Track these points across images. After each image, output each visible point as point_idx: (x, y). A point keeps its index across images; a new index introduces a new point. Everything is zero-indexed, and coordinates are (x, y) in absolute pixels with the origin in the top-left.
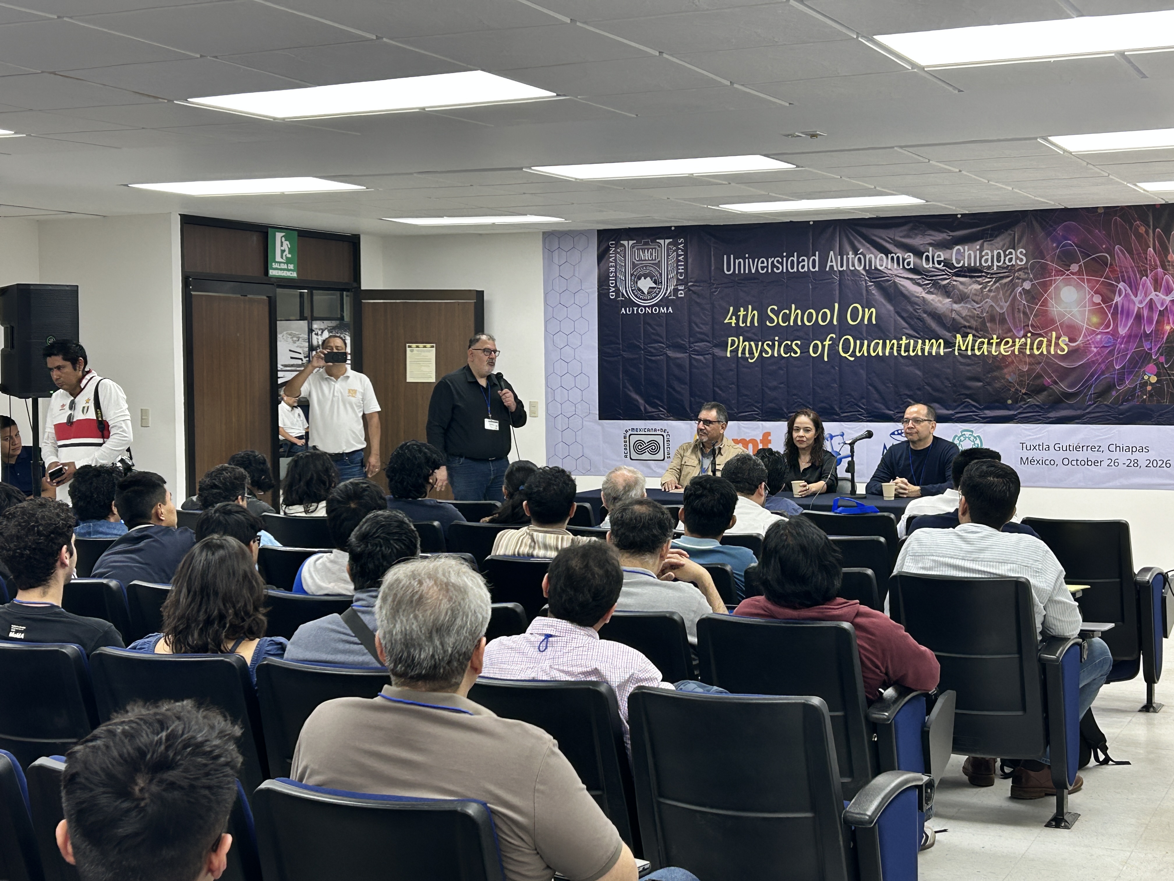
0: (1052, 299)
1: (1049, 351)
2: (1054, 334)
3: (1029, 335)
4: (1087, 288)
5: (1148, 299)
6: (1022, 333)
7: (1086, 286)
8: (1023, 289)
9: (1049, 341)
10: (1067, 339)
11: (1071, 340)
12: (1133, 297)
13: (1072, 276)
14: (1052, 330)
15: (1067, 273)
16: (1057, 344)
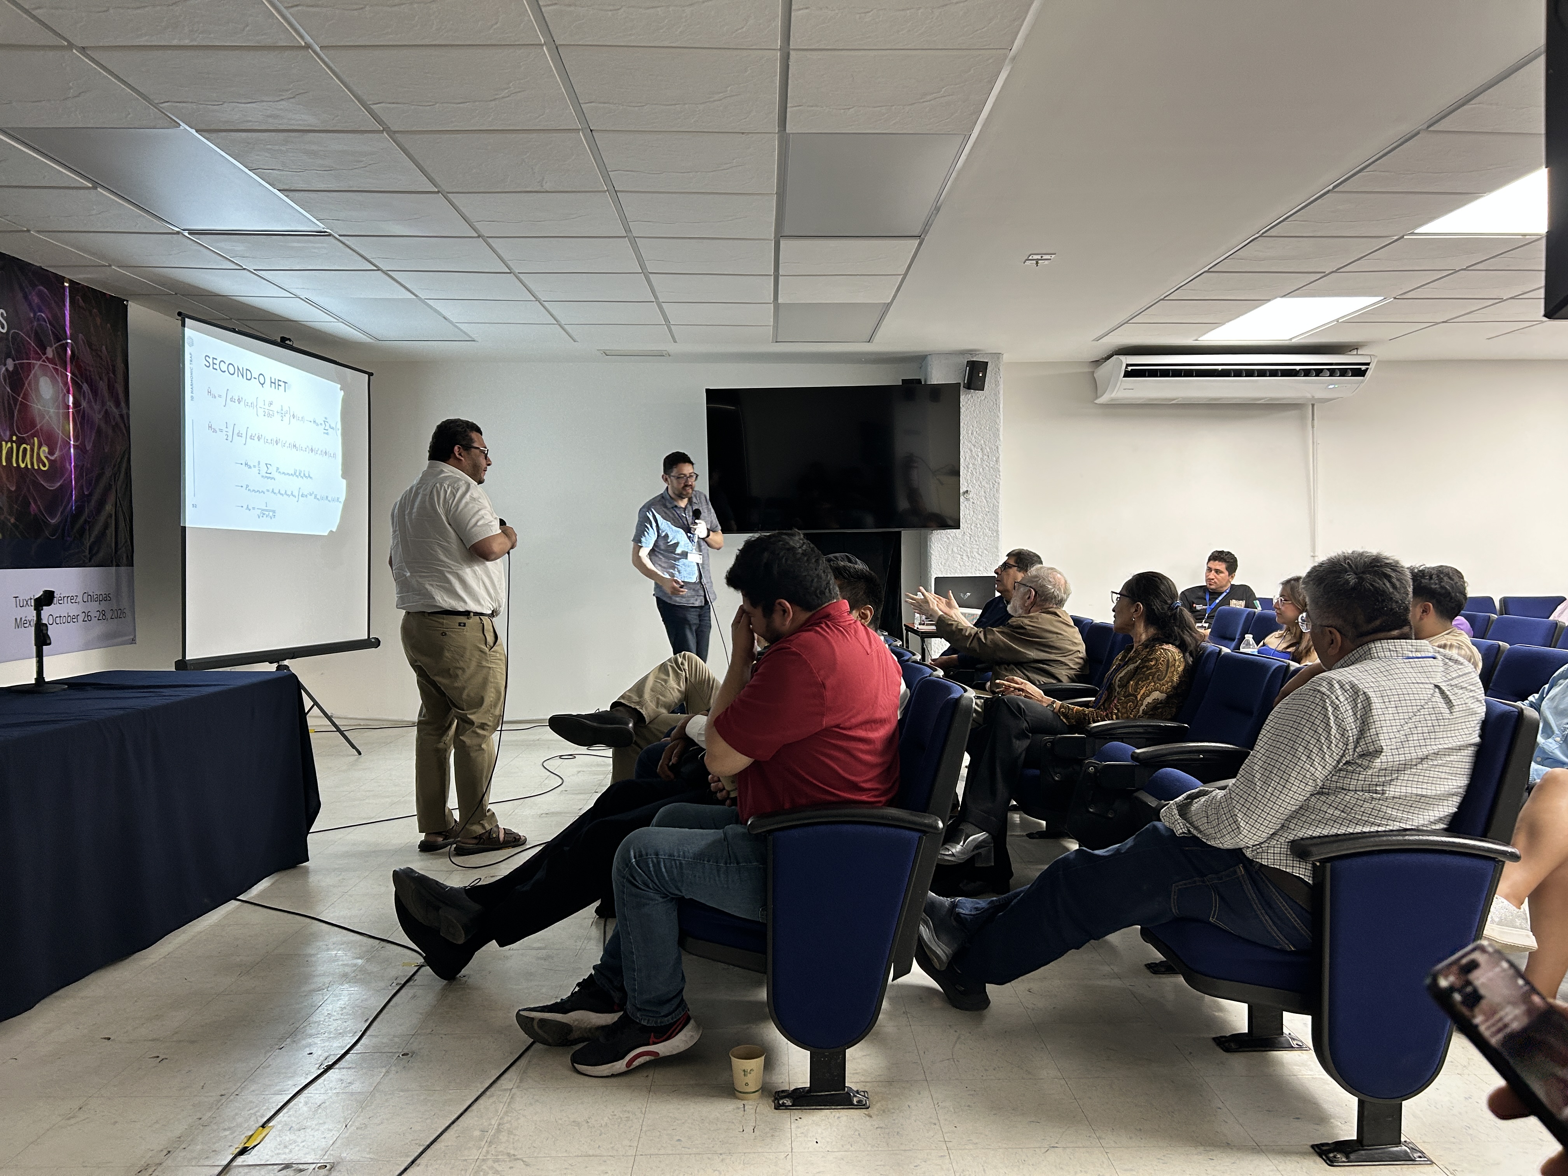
0: (31, 389)
1: (32, 464)
2: (36, 439)
3: (14, 438)
4: (61, 384)
5: (104, 410)
6: (8, 433)
7: (60, 380)
8: (7, 370)
9: (32, 450)
10: (47, 450)
11: (51, 452)
12: (93, 404)
13: (48, 364)
14: (33, 436)
15: (44, 357)
16: (38, 454)
